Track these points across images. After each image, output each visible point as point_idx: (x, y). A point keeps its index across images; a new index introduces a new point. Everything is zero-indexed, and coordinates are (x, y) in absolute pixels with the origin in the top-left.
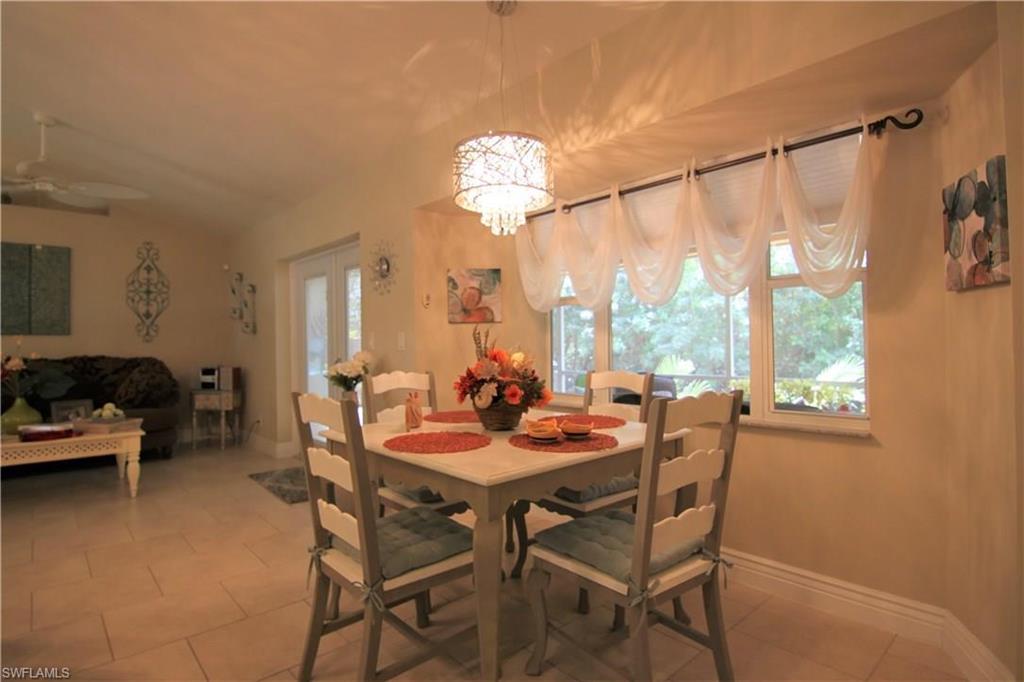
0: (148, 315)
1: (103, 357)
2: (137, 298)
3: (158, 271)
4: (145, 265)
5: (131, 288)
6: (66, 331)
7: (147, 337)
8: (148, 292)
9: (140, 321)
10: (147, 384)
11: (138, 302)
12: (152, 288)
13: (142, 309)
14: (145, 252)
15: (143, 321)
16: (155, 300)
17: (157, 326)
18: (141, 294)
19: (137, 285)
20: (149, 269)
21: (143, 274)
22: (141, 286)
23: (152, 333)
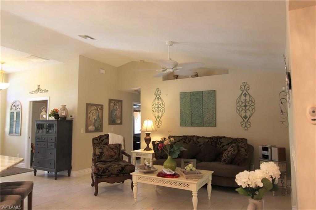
0: (246, 117)
1: (224, 137)
2: (241, 110)
3: (249, 95)
4: (243, 93)
5: (238, 105)
6: (215, 125)
7: (246, 128)
8: (246, 106)
9: (242, 120)
10: (231, 154)
11: (241, 111)
12: (247, 104)
13: (243, 115)
14: (243, 87)
15: (243, 120)
16: (249, 109)
17: (249, 122)
18: (242, 107)
19: (240, 103)
20: (245, 95)
21: (243, 97)
22: (242, 103)
23: (248, 126)
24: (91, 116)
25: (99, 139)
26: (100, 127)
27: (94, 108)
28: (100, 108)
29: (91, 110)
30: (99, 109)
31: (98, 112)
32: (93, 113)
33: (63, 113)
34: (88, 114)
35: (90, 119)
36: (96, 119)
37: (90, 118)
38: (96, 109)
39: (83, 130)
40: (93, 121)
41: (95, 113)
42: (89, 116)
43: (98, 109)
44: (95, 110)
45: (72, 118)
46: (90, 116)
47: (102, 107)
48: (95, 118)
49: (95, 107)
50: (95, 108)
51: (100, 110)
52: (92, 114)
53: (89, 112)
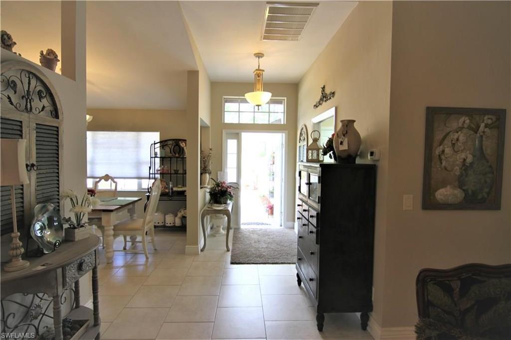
24: (448, 151)
25: (456, 285)
26: (488, 194)
27: (460, 125)
28: (490, 122)
29: (448, 130)
30: (486, 126)
31: (482, 137)
32: (458, 140)
33: (342, 143)
34: (435, 145)
35: (444, 163)
36: (472, 164)
37: (440, 160)
38: (470, 128)
39: (411, 201)
40: (457, 171)
41: (464, 143)
42: (437, 152)
43: (483, 125)
44: (465, 131)
45: (376, 157)
46: (443, 151)
47: (498, 119)
48: (465, 160)
49: (465, 120)
50: (468, 121)
51: (487, 130)
52: (453, 145)
53: (438, 136)
